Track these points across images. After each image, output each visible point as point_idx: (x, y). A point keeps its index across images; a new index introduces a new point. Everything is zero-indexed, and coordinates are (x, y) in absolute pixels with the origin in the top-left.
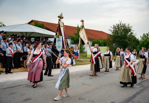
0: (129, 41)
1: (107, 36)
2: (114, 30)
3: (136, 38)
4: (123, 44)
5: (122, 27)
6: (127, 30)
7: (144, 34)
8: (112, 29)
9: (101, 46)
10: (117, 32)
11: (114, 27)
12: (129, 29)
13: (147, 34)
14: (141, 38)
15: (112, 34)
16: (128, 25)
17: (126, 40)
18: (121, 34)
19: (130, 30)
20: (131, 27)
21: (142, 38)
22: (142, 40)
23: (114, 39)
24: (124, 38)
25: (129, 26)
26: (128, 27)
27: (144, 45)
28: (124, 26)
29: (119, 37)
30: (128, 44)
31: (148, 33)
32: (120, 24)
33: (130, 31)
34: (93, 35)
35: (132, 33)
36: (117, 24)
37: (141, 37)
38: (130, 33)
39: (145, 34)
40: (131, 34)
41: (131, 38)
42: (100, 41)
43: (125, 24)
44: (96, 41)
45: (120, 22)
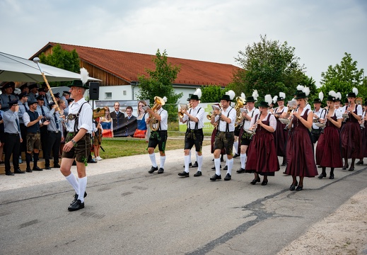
0: (288, 87)
1: (232, 75)
2: (249, 60)
5: (268, 51)
6: (280, 58)
7: (330, 67)
8: (246, 58)
10: (257, 65)
11: (250, 52)
12: (286, 56)
13: (338, 66)
14: (323, 78)
16: (283, 44)
17: (280, 83)
18: (267, 67)
19: (289, 58)
20: (291, 50)
21: (327, 77)
22: (327, 82)
23: (250, 82)
24: (273, 79)
25: (288, 46)
26: (283, 50)
28: (273, 48)
29: (261, 75)
31: (340, 65)
32: (264, 44)
33: (289, 60)
34: (205, 74)
35: (294, 66)
36: (257, 43)
37: (323, 74)
38: (289, 65)
39: (333, 67)
40: (291, 67)
41: (291, 79)
42: (221, 88)
43: (275, 43)
44: (209, 89)
45: (263, 37)
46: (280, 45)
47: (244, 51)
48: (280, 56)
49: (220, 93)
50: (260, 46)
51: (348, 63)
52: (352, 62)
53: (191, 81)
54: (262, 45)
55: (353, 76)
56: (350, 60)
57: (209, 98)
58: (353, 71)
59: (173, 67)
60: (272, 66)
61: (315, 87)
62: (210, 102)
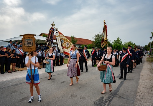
2: (96, 38)
3: (110, 43)
5: (101, 36)
8: (95, 38)
10: (98, 39)
11: (96, 36)
13: (116, 40)
15: (95, 41)
21: (114, 43)
23: (96, 44)
29: (99, 42)
32: (100, 34)
34: (82, 42)
36: (98, 34)
51: (118, 40)
55: (120, 43)
56: (119, 39)
59: (76, 40)
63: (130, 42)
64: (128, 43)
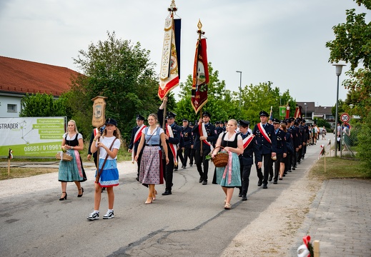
0: (141, 98)
1: (70, 82)
2: (93, 63)
4: (124, 107)
5: (117, 52)
6: (132, 62)
7: (190, 77)
8: (88, 60)
9: (57, 116)
10: (103, 69)
11: (94, 53)
12: (139, 60)
14: (181, 90)
15: (89, 75)
16: (136, 45)
17: (132, 94)
18: (116, 74)
19: (143, 63)
20: (145, 53)
21: (186, 88)
22: (186, 94)
23: (94, 91)
24: (124, 89)
25: (141, 48)
26: (136, 53)
27: (189, 111)
28: (124, 49)
29: (109, 83)
30: (139, 109)
32: (112, 44)
33: (143, 66)
34: (31, 78)
35: (149, 73)
36: (103, 41)
37: (182, 85)
38: (143, 72)
40: (146, 74)
41: (146, 89)
42: (53, 98)
43: (126, 43)
44: (37, 98)
45: (111, 34)
46: (132, 46)
47: (87, 51)
48: (132, 61)
49: (51, 104)
50: (107, 46)
52: (213, 72)
53: (10, 86)
54: (109, 45)
55: (215, 89)
56: (211, 69)
57: (37, 111)
58: (216, 83)
60: (122, 72)
61: (174, 100)
62: (38, 116)
63: (267, 87)
64: (256, 90)
